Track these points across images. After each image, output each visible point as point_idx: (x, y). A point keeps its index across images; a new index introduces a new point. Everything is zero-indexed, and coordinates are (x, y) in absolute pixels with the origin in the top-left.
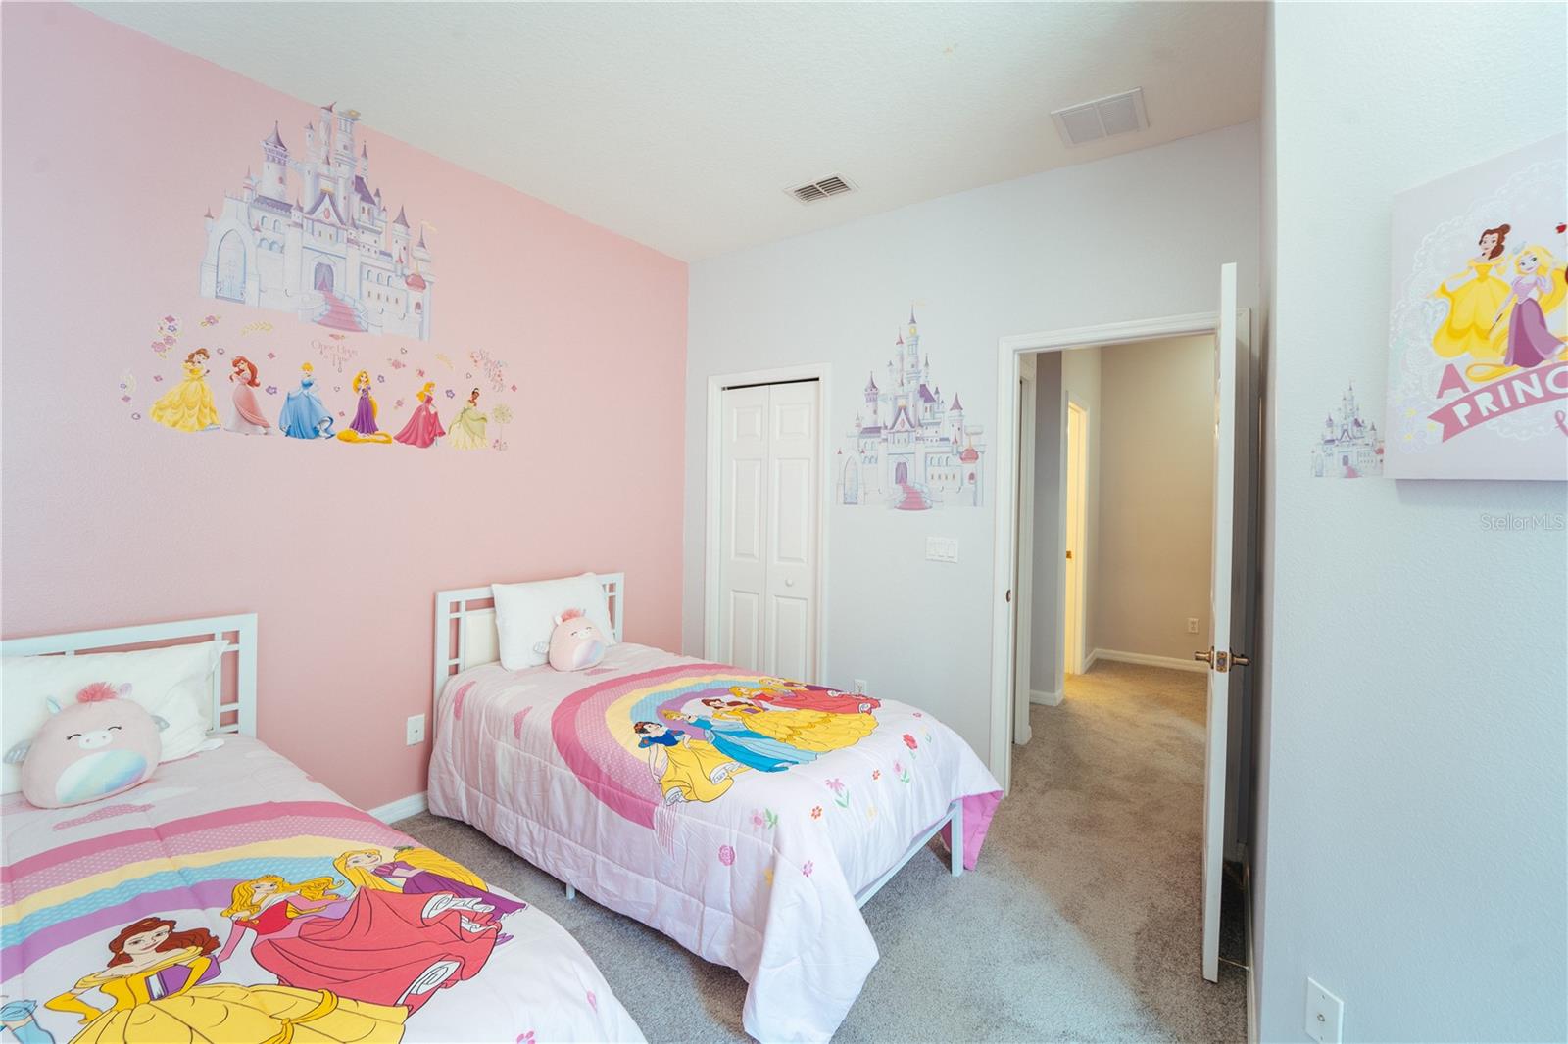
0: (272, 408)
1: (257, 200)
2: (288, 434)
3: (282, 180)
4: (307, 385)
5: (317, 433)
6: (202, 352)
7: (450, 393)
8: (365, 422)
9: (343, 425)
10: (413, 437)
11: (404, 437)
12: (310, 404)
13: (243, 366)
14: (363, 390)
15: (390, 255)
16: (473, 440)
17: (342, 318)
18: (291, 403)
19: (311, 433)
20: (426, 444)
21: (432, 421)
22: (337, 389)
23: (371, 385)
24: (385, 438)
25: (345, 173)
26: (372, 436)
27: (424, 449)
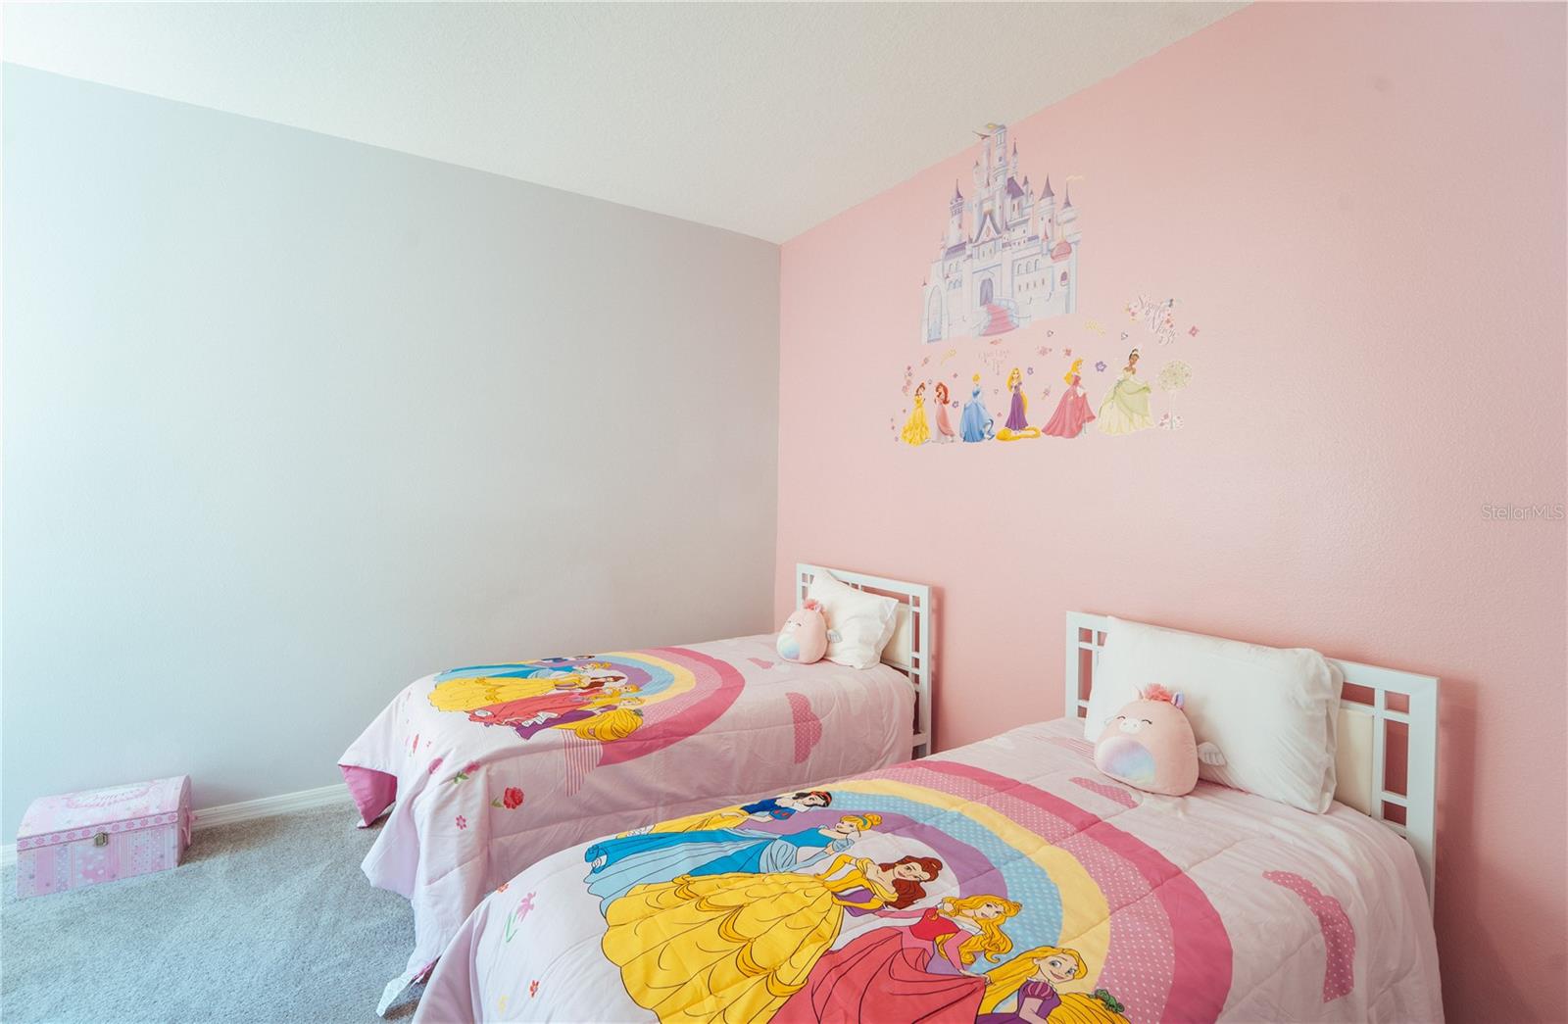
0: (956, 420)
1: (947, 254)
2: (965, 439)
3: (960, 226)
4: (976, 394)
5: (982, 435)
6: (922, 386)
7: (1100, 366)
8: (1017, 420)
9: (1000, 426)
10: (1059, 429)
11: (1049, 430)
12: (978, 408)
13: (941, 390)
14: (1016, 387)
15: (1037, 237)
16: (1131, 420)
17: (1000, 322)
18: (967, 411)
19: (979, 437)
20: (1073, 434)
21: (1080, 405)
22: (996, 392)
23: (1022, 380)
24: (1034, 433)
25: (1002, 182)
26: (1023, 433)
27: (1073, 440)
